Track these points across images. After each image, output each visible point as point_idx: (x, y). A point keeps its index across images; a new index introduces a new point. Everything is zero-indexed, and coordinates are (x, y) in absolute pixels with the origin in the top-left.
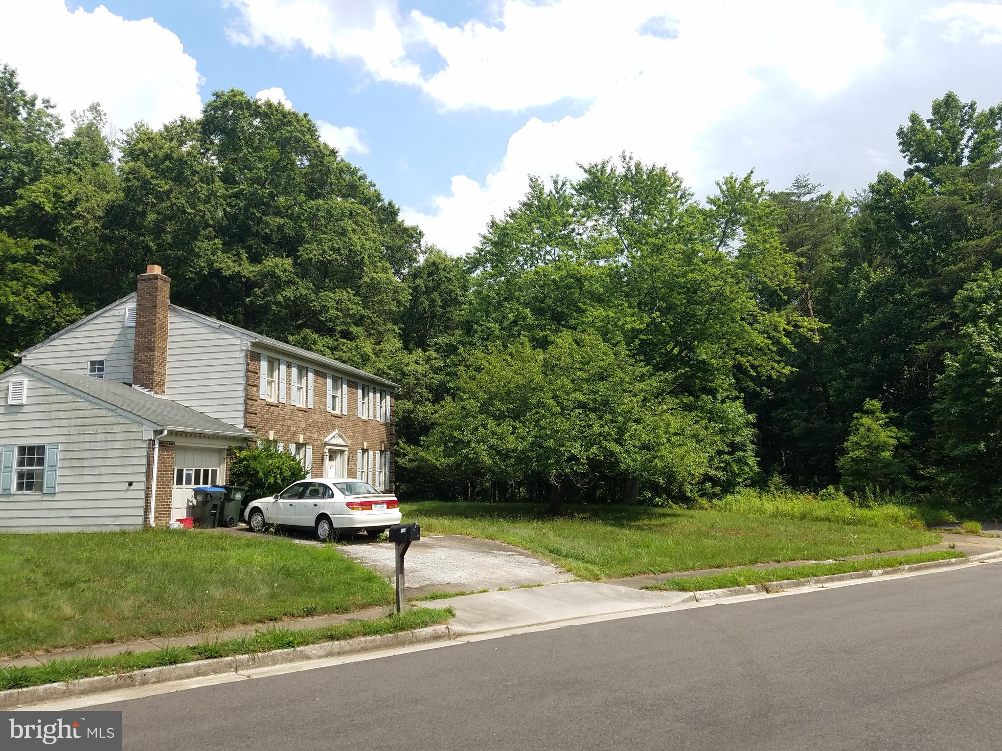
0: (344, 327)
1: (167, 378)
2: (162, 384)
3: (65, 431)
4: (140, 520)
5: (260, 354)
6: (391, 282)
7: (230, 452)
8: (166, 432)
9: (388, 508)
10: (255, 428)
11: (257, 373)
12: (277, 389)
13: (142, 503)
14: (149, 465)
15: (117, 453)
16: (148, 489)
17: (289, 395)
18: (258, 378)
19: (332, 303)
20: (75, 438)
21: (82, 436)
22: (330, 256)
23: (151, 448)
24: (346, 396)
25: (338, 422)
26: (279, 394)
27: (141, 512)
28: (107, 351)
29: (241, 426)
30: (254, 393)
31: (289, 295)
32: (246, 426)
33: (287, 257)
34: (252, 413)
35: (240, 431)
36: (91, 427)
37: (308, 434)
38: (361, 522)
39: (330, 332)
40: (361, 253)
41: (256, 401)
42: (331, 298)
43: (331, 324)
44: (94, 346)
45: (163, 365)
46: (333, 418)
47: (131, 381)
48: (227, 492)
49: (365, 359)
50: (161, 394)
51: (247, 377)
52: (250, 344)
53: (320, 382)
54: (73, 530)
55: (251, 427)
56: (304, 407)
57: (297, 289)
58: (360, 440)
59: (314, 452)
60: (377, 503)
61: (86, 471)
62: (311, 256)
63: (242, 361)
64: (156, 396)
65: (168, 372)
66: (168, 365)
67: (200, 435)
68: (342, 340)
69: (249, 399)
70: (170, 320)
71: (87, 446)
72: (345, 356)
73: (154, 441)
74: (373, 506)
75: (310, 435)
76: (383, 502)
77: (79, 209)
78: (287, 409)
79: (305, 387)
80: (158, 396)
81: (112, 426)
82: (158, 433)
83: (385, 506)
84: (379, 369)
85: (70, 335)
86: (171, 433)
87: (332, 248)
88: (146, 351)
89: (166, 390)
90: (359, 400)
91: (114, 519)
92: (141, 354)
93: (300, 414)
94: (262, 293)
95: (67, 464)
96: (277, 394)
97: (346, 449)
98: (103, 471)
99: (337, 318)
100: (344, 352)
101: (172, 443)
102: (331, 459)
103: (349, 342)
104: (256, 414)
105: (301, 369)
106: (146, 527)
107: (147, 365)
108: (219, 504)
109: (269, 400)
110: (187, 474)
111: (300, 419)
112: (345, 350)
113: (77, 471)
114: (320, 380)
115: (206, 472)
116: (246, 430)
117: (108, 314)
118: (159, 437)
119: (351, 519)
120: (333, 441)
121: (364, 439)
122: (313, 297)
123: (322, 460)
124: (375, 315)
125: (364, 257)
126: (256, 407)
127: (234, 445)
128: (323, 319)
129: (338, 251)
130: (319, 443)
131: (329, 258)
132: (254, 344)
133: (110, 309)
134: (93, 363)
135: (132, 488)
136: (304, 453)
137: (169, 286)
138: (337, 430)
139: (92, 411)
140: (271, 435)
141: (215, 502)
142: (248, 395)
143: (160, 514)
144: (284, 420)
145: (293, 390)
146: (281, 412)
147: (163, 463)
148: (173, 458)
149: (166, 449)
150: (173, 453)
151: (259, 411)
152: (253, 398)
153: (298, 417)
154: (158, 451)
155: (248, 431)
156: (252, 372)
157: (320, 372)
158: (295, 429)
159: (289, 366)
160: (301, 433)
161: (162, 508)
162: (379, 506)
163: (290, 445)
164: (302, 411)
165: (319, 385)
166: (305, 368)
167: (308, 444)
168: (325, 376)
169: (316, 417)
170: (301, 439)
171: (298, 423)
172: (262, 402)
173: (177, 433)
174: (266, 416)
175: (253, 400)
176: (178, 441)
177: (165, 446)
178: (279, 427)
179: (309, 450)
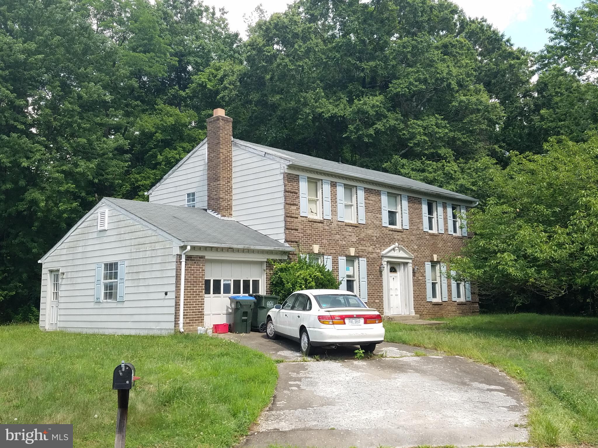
0: (432, 150)
1: (234, 203)
2: (229, 208)
3: (128, 250)
4: (172, 326)
5: (298, 176)
6: (481, 102)
7: (269, 265)
8: (189, 248)
9: (365, 323)
10: (296, 242)
11: (297, 193)
12: (321, 207)
13: (173, 310)
14: (178, 277)
15: (158, 267)
16: (177, 297)
17: (334, 211)
18: (298, 197)
19: (419, 130)
20: (134, 256)
21: (138, 253)
22: (416, 86)
23: (179, 262)
24: (407, 212)
25: (396, 236)
26: (323, 212)
27: (172, 318)
28: (196, 185)
29: (282, 241)
30: (294, 211)
31: (379, 127)
32: (286, 241)
33: (380, 94)
34: (292, 229)
35: (282, 245)
36: (143, 246)
37: (360, 248)
38: (331, 337)
39: (418, 156)
40: (448, 79)
41: (297, 218)
42: (419, 126)
43: (419, 149)
44: (189, 181)
45: (229, 191)
46: (391, 233)
47: (206, 208)
48: (256, 300)
49: (449, 178)
50: (228, 217)
51: (286, 197)
52: (286, 167)
53: (373, 199)
54: (133, 333)
55: (292, 242)
56: (356, 222)
57: (387, 121)
58: (427, 252)
59: (370, 264)
60: (351, 317)
61: (141, 283)
62: (399, 90)
63: (281, 182)
64: (223, 218)
65: (234, 197)
66: (234, 192)
67: (230, 250)
68: (428, 162)
69: (288, 216)
70: (234, 154)
71: (140, 262)
72: (430, 176)
73: (180, 256)
74: (347, 320)
75: (363, 248)
76: (358, 317)
77: (225, 82)
78: (334, 225)
79: (356, 205)
80: (225, 218)
81: (155, 244)
82: (183, 248)
83: (362, 320)
84: (462, 186)
85: (175, 174)
86: (193, 248)
87: (418, 80)
88: (215, 182)
89: (233, 213)
90: (424, 215)
91: (157, 324)
92: (212, 184)
93: (349, 229)
94: (355, 128)
95: (130, 277)
96: (321, 211)
97: (410, 261)
98: (151, 282)
99: (425, 142)
100: (431, 173)
101: (202, 257)
102: (393, 270)
103: (435, 163)
104: (297, 230)
105: (348, 187)
106: (177, 332)
107: (216, 193)
108: (249, 311)
109: (312, 217)
110: (224, 284)
111: (350, 234)
112: (431, 170)
113: (136, 283)
114: (373, 198)
115: (247, 283)
116: (287, 245)
117: (195, 154)
118: (184, 252)
119: (321, 333)
120: (392, 254)
121: (434, 252)
122: (402, 126)
123: (381, 272)
124: (465, 136)
125: (450, 83)
126: (296, 223)
127: (271, 257)
128: (411, 145)
129: (425, 81)
130: (375, 255)
131: (415, 89)
132: (290, 167)
133: (196, 151)
134: (189, 195)
135: (167, 297)
136: (357, 265)
137: (231, 125)
138: (397, 244)
139: (144, 232)
140: (316, 249)
141: (245, 309)
142: (289, 213)
143: (191, 320)
144: (331, 234)
145: (340, 207)
146: (327, 228)
147: (193, 275)
148: (204, 270)
149: (195, 263)
150: (204, 266)
151: (300, 227)
152: (293, 215)
153: (347, 232)
154: (186, 265)
155: (288, 245)
156: (291, 192)
157: (372, 189)
158: (344, 243)
159: (334, 185)
160: (352, 246)
161: (193, 315)
162: (354, 321)
163: (339, 257)
164: (352, 226)
165: (371, 202)
166: (354, 186)
167: (361, 257)
168: (378, 193)
169: (370, 232)
170: (352, 252)
171: (347, 237)
172: (303, 219)
173: (206, 248)
174: (309, 232)
175: (293, 217)
176: (209, 256)
177: (194, 260)
178: (324, 241)
179: (363, 262)
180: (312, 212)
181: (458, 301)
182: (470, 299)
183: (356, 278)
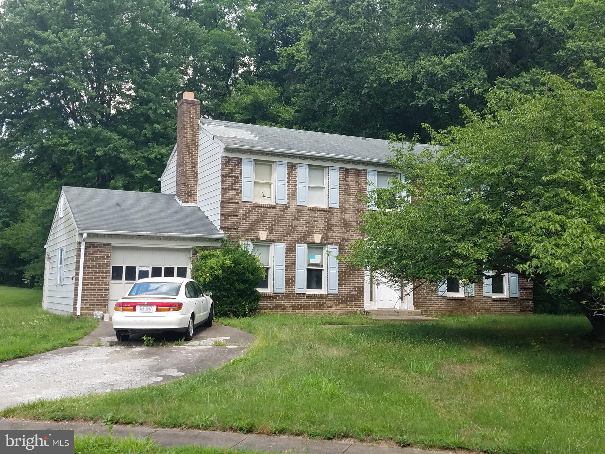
1: (198, 188)
2: (192, 194)
4: (71, 309)
5: (241, 159)
7: (197, 252)
8: (85, 235)
9: (157, 310)
10: (235, 229)
11: (238, 177)
12: (275, 191)
14: (77, 263)
16: (76, 283)
17: (292, 195)
18: (239, 181)
23: (78, 249)
26: (276, 196)
27: (70, 302)
29: (216, 228)
30: (232, 197)
32: (221, 227)
34: (229, 216)
35: (216, 233)
37: (330, 234)
41: (237, 203)
45: (193, 177)
47: (175, 194)
50: (191, 202)
51: (223, 182)
52: (224, 150)
53: (354, 180)
55: (229, 228)
56: (325, 207)
59: (344, 253)
64: (184, 204)
65: (199, 183)
66: (199, 177)
67: (140, 237)
69: (226, 202)
73: (81, 242)
74: (137, 308)
75: (334, 234)
78: (291, 210)
79: (326, 187)
80: (187, 204)
83: (155, 308)
86: (89, 235)
88: (180, 167)
89: (197, 199)
92: (178, 170)
93: (315, 214)
95: (65, 262)
96: (273, 195)
101: (107, 244)
104: (237, 216)
105: (314, 168)
106: (74, 315)
107: (180, 179)
109: (258, 202)
110: (139, 271)
111: (315, 219)
113: (67, 268)
115: (170, 269)
116: (221, 231)
118: (82, 239)
126: (236, 209)
127: (201, 245)
130: (352, 242)
132: (228, 150)
135: (73, 282)
136: (326, 253)
140: (263, 235)
142: (225, 199)
143: (92, 305)
144: (285, 219)
145: (301, 190)
146: (280, 213)
147: (95, 261)
148: (110, 257)
149: (98, 250)
150: (110, 252)
151: (241, 212)
152: (231, 201)
153: (311, 217)
154: (85, 251)
155: (223, 232)
156: (229, 177)
157: (352, 169)
158: (305, 229)
159: (292, 167)
160: (317, 232)
161: (94, 300)
162: (145, 308)
163: (297, 244)
164: (318, 210)
165: (352, 183)
166: (326, 167)
167: (332, 244)
168: (364, 173)
169: (346, 217)
170: (318, 238)
171: (311, 222)
172: (246, 204)
173: (111, 236)
174: (253, 218)
175: (232, 203)
176: (115, 243)
177: (98, 247)
178: (276, 227)
179: (334, 250)
180: (264, 196)
181: (493, 297)
182: (517, 295)
183: (325, 267)
